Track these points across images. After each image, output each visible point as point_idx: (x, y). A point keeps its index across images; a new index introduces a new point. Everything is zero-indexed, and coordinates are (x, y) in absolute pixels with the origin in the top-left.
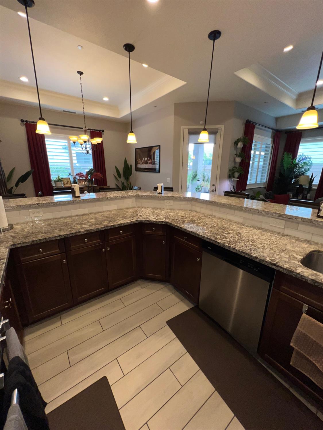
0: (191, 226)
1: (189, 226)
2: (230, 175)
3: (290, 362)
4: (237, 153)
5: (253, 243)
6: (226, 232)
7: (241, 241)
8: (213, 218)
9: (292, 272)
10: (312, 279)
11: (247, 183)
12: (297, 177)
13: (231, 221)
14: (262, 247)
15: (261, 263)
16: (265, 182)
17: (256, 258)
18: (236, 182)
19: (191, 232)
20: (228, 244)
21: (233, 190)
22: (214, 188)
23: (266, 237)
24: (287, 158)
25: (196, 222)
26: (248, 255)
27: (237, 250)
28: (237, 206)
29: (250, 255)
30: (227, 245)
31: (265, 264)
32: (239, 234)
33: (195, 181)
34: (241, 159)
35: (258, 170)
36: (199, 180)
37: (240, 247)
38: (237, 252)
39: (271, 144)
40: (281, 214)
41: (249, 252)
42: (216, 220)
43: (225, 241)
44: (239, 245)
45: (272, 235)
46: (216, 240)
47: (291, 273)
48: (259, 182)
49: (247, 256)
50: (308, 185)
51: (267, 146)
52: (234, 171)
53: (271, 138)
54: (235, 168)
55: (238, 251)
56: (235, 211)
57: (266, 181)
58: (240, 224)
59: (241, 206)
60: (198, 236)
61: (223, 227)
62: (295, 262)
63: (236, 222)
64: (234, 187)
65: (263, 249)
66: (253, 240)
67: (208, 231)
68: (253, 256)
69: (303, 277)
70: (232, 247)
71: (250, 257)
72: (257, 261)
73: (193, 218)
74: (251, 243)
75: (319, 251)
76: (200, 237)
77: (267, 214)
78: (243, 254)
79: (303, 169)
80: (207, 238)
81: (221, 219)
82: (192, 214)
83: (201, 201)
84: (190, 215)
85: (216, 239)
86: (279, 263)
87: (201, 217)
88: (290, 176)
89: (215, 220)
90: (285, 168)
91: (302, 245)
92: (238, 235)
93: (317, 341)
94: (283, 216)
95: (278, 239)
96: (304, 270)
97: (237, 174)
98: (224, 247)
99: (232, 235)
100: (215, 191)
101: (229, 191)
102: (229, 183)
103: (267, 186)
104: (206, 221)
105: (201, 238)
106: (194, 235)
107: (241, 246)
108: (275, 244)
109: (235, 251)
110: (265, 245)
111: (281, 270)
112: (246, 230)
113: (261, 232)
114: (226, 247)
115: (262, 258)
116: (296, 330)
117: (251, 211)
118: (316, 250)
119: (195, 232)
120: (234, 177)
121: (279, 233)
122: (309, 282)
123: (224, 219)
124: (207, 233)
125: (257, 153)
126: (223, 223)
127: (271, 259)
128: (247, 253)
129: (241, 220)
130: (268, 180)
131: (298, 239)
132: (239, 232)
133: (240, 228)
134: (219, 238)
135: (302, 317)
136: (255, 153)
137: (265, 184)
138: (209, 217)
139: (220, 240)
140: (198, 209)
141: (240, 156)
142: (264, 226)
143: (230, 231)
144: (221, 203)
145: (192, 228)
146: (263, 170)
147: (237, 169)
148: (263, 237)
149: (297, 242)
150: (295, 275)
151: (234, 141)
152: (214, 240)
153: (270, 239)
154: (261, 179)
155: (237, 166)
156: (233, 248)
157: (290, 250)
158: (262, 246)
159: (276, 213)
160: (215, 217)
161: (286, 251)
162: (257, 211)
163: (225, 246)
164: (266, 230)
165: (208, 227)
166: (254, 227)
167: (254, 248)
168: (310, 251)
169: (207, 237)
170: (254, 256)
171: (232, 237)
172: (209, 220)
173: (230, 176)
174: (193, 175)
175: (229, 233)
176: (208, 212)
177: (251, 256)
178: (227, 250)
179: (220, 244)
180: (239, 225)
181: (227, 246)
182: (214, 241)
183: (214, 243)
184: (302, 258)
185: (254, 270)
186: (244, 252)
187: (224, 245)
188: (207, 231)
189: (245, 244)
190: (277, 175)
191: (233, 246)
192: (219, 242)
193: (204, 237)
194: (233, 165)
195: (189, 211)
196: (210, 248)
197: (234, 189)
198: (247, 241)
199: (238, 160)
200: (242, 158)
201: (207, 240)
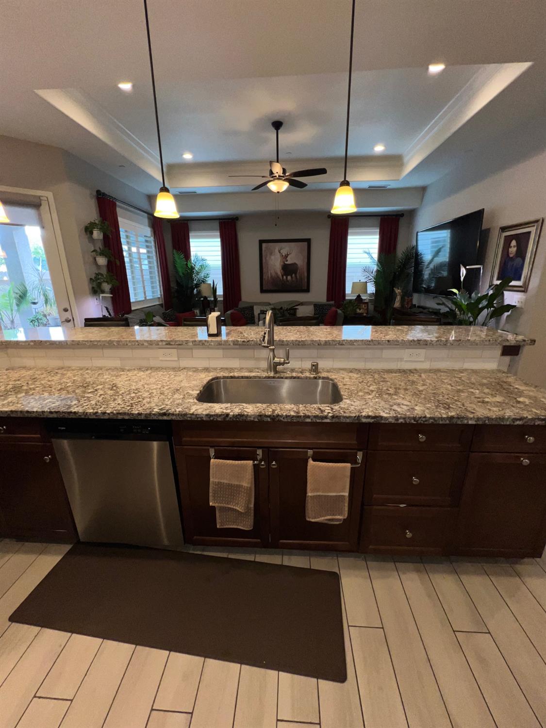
0: (10, 400)
1: (5, 402)
2: (93, 288)
3: (216, 526)
4: (96, 249)
5: (136, 393)
6: (89, 391)
7: (116, 397)
8: (65, 372)
9: (186, 415)
10: (206, 413)
11: (131, 301)
12: (197, 286)
13: (101, 369)
14: (150, 396)
15: (149, 419)
16: (159, 296)
17: (139, 414)
18: (110, 300)
19: (12, 411)
20: (94, 410)
21: (107, 315)
22: (68, 315)
23: (156, 379)
24: (179, 258)
25: (24, 390)
26: (128, 414)
27: (109, 414)
28: (103, 341)
29: (131, 413)
30: (92, 411)
31: (154, 418)
32: (115, 386)
33: (25, 306)
34: (107, 259)
35: (142, 276)
36: (36, 301)
37: (114, 407)
38: (111, 416)
39: (151, 236)
40: (168, 341)
41: (128, 410)
42: (71, 375)
43: (87, 407)
44: (112, 404)
45: (164, 374)
46: (69, 410)
47: (185, 417)
48: (151, 297)
49: (127, 417)
50: (213, 296)
51: (148, 239)
52: (99, 281)
53: (149, 227)
54: (100, 277)
55: (111, 414)
56: (104, 350)
57: (161, 295)
58: (118, 369)
59: (110, 341)
60: (30, 415)
61: (86, 383)
62: (189, 401)
63: (110, 369)
64: (107, 309)
65: (150, 398)
66: (136, 390)
67: (54, 399)
68: (135, 414)
69: (198, 416)
70: (100, 412)
71: (131, 416)
72: (142, 418)
73: (17, 382)
74: (133, 395)
75: (217, 378)
76: (34, 415)
77: (151, 345)
78: (120, 417)
79: (202, 275)
80: (51, 412)
81: (81, 369)
82: (15, 375)
83: (29, 344)
84: (8, 377)
85: (70, 406)
86: (171, 409)
87: (36, 376)
88: (190, 286)
89: (69, 374)
90: (181, 274)
91: (200, 376)
92: (112, 390)
93: (231, 483)
94: (171, 343)
95: (173, 376)
96: (198, 407)
97: (106, 287)
98: (87, 417)
99: (101, 392)
100: (74, 320)
101: (102, 317)
102: (96, 304)
103: (163, 303)
104: (49, 381)
105: (37, 416)
106: (19, 415)
107: (116, 405)
108: (167, 386)
109: (106, 417)
110: (154, 391)
111: (174, 418)
112: (127, 378)
113: (149, 374)
114: (90, 415)
115: (148, 412)
116: (210, 483)
117: (127, 345)
118: (214, 377)
119: (20, 410)
120: (103, 292)
121: (174, 369)
122: (204, 419)
123: (87, 369)
124: (50, 404)
125: (134, 249)
126: (87, 376)
127: (160, 408)
128: (125, 413)
129: (117, 363)
130: (162, 293)
131: (196, 370)
132: (113, 384)
133: (117, 376)
134: (75, 404)
135: (211, 464)
136: (129, 249)
137: (161, 299)
138: (57, 373)
139: (77, 407)
140: (29, 362)
141: (102, 254)
142: (153, 363)
143: (97, 386)
144: (73, 341)
145: (14, 403)
146: (151, 278)
147: (103, 276)
148: (152, 380)
149: (195, 374)
150: (190, 417)
151: (83, 227)
152: (66, 411)
153: (161, 380)
154: (153, 292)
155: (104, 271)
156: (102, 413)
157: (186, 387)
158: (150, 394)
159: (162, 341)
160: (69, 369)
161: (181, 391)
162: (137, 344)
163: (88, 414)
164: (158, 369)
165: (53, 390)
166: (140, 369)
167: (137, 400)
168: (208, 380)
169: (49, 411)
170: (137, 412)
171: (101, 395)
172: (56, 378)
173: (96, 291)
174: (17, 293)
175: (96, 390)
176: (54, 363)
177: (133, 414)
178: (94, 419)
179: (79, 414)
180: (115, 373)
181: (92, 414)
182: (65, 413)
183: (66, 416)
184: (198, 392)
185: (144, 434)
186: (120, 412)
187: (86, 414)
188: (50, 400)
189: (124, 400)
190: (173, 285)
191: (102, 409)
192: (75, 412)
193: (43, 412)
194: (94, 270)
195: (7, 370)
196: (63, 428)
197: (108, 312)
198: (127, 393)
199: (102, 261)
200: (106, 257)
201: (51, 416)
